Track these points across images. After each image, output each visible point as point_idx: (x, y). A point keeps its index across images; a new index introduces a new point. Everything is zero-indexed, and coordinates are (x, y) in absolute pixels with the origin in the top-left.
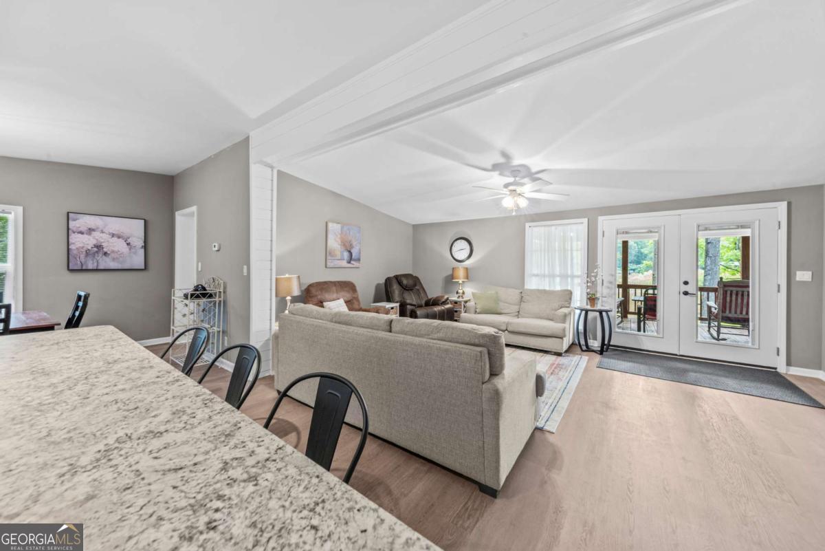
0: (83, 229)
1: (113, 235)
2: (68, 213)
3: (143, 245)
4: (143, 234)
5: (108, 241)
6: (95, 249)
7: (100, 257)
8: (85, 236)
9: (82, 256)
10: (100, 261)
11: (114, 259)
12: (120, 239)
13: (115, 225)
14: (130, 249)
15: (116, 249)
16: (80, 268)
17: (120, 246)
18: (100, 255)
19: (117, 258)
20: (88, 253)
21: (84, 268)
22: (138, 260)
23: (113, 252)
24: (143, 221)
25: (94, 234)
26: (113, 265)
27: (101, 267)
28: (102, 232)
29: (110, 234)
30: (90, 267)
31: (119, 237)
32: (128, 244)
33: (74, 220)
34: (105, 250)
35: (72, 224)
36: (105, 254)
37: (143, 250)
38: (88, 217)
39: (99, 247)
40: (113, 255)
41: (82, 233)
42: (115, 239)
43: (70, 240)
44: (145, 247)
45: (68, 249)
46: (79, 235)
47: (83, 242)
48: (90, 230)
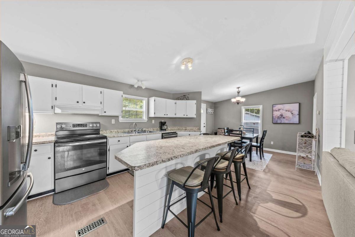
0: (277, 109)
1: (286, 111)
2: (273, 105)
3: (298, 113)
4: (298, 109)
5: (285, 113)
6: (281, 116)
7: (282, 119)
8: (278, 112)
9: (277, 119)
10: (282, 120)
11: (287, 120)
12: (289, 112)
13: (287, 107)
14: (293, 115)
15: (287, 116)
16: (276, 123)
17: (289, 114)
18: (282, 118)
19: (288, 119)
20: (278, 117)
21: (277, 123)
22: (296, 120)
23: (286, 117)
24: (298, 104)
25: (281, 111)
26: (286, 122)
27: (282, 122)
28: (283, 110)
29: (285, 110)
30: (279, 122)
31: (289, 111)
32: (292, 114)
33: (275, 107)
34: (284, 116)
35: (274, 108)
36: (284, 118)
37: (298, 116)
38: (278, 105)
39: (282, 115)
40: (286, 118)
41: (277, 111)
42: (287, 112)
43: (273, 114)
45: (273, 116)
46: (276, 112)
47: (277, 114)
48: (279, 110)
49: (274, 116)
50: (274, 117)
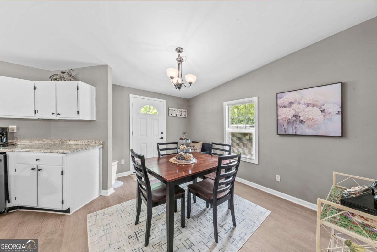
0: (286, 103)
1: (308, 105)
2: (277, 94)
3: (340, 110)
4: (340, 100)
5: (304, 111)
6: (294, 118)
7: (298, 124)
8: (287, 108)
9: (286, 124)
10: (298, 128)
11: (309, 126)
12: (315, 108)
13: (309, 95)
14: (324, 116)
15: (311, 117)
16: (284, 133)
17: (315, 113)
18: (298, 123)
19: (312, 125)
20: (289, 121)
21: (286, 133)
22: (335, 127)
23: (308, 119)
24: (340, 84)
25: (294, 106)
26: (308, 131)
27: (298, 133)
28: (299, 103)
29: (305, 104)
30: (291, 133)
31: (313, 106)
32: (322, 111)
33: (281, 98)
34: (301, 118)
35: (279, 101)
36: (302, 122)
37: (339, 116)
39: (297, 116)
40: (308, 123)
41: (285, 107)
42: (310, 108)
43: (278, 114)
44: (343, 112)
45: (277, 119)
46: (284, 109)
47: (286, 113)
48: (291, 103)
49: (279, 118)
50: (280, 122)
